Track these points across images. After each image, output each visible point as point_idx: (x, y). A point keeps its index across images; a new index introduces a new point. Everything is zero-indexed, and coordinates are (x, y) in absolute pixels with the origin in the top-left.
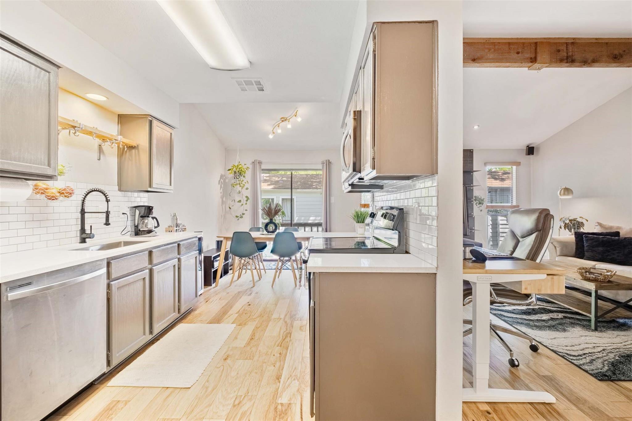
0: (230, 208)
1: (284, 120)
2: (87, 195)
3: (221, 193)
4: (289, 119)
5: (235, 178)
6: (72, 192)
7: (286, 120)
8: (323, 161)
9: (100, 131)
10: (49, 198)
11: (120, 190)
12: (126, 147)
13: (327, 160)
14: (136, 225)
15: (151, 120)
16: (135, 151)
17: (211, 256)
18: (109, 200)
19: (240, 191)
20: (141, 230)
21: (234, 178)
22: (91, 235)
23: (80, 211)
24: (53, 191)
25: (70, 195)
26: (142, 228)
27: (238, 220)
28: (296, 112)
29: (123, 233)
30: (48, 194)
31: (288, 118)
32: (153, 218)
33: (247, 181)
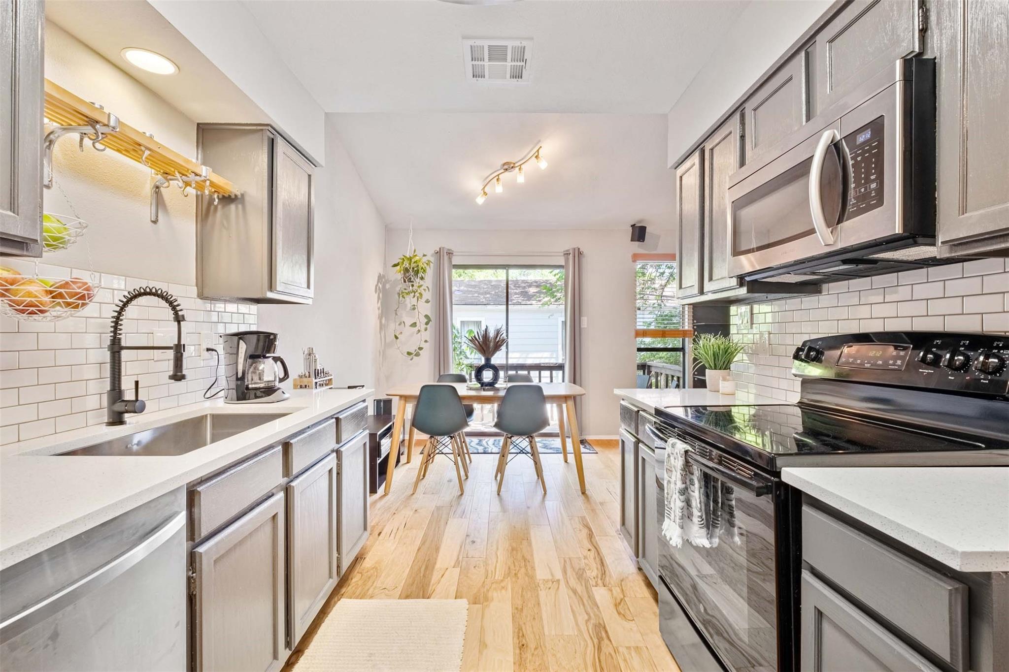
0: (396, 338)
1: (508, 167)
2: (125, 304)
3: (379, 309)
4: (520, 165)
5: (405, 281)
6: (86, 292)
7: (512, 167)
8: (567, 251)
9: (160, 146)
10: (21, 307)
11: (201, 296)
12: (216, 196)
13: (575, 249)
14: (239, 377)
15: (273, 139)
16: (237, 208)
17: (376, 434)
18: (183, 316)
19: (414, 305)
20: (250, 386)
21: (403, 281)
22: (137, 404)
23: (109, 343)
24: (32, 288)
25: (80, 302)
26: (253, 382)
27: (411, 360)
28: (538, 151)
29: (208, 395)
30: (16, 298)
31: (517, 163)
32: (276, 359)
33: (427, 287)
